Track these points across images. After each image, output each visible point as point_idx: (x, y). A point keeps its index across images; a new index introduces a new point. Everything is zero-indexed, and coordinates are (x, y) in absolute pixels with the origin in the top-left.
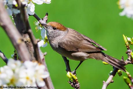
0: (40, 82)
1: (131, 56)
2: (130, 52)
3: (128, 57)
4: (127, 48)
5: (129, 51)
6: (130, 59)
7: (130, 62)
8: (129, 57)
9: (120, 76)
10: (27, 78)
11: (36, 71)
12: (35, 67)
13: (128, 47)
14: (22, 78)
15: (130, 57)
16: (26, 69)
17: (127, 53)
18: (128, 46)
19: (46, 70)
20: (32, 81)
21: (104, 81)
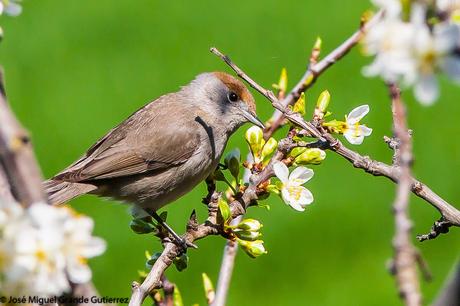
0: (77, 267)
1: (219, 212)
2: (216, 200)
3: (210, 215)
5: (214, 195)
7: (215, 230)
8: (213, 213)
10: (40, 256)
11: (67, 235)
12: (62, 221)
14: (22, 254)
15: (215, 214)
16: (36, 226)
17: (207, 202)
19: (95, 233)
20: (52, 264)
21: (135, 283)
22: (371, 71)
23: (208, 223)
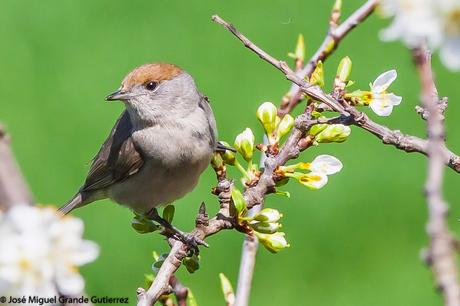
1: (231, 202)
2: (227, 190)
3: (222, 207)
4: (218, 176)
5: (224, 184)
6: (226, 212)
7: (229, 224)
8: (225, 205)
9: (191, 272)
11: (54, 241)
13: (219, 173)
15: (228, 205)
16: (17, 232)
17: (217, 192)
18: (221, 169)
21: (140, 289)
22: (389, 34)
23: (220, 217)
